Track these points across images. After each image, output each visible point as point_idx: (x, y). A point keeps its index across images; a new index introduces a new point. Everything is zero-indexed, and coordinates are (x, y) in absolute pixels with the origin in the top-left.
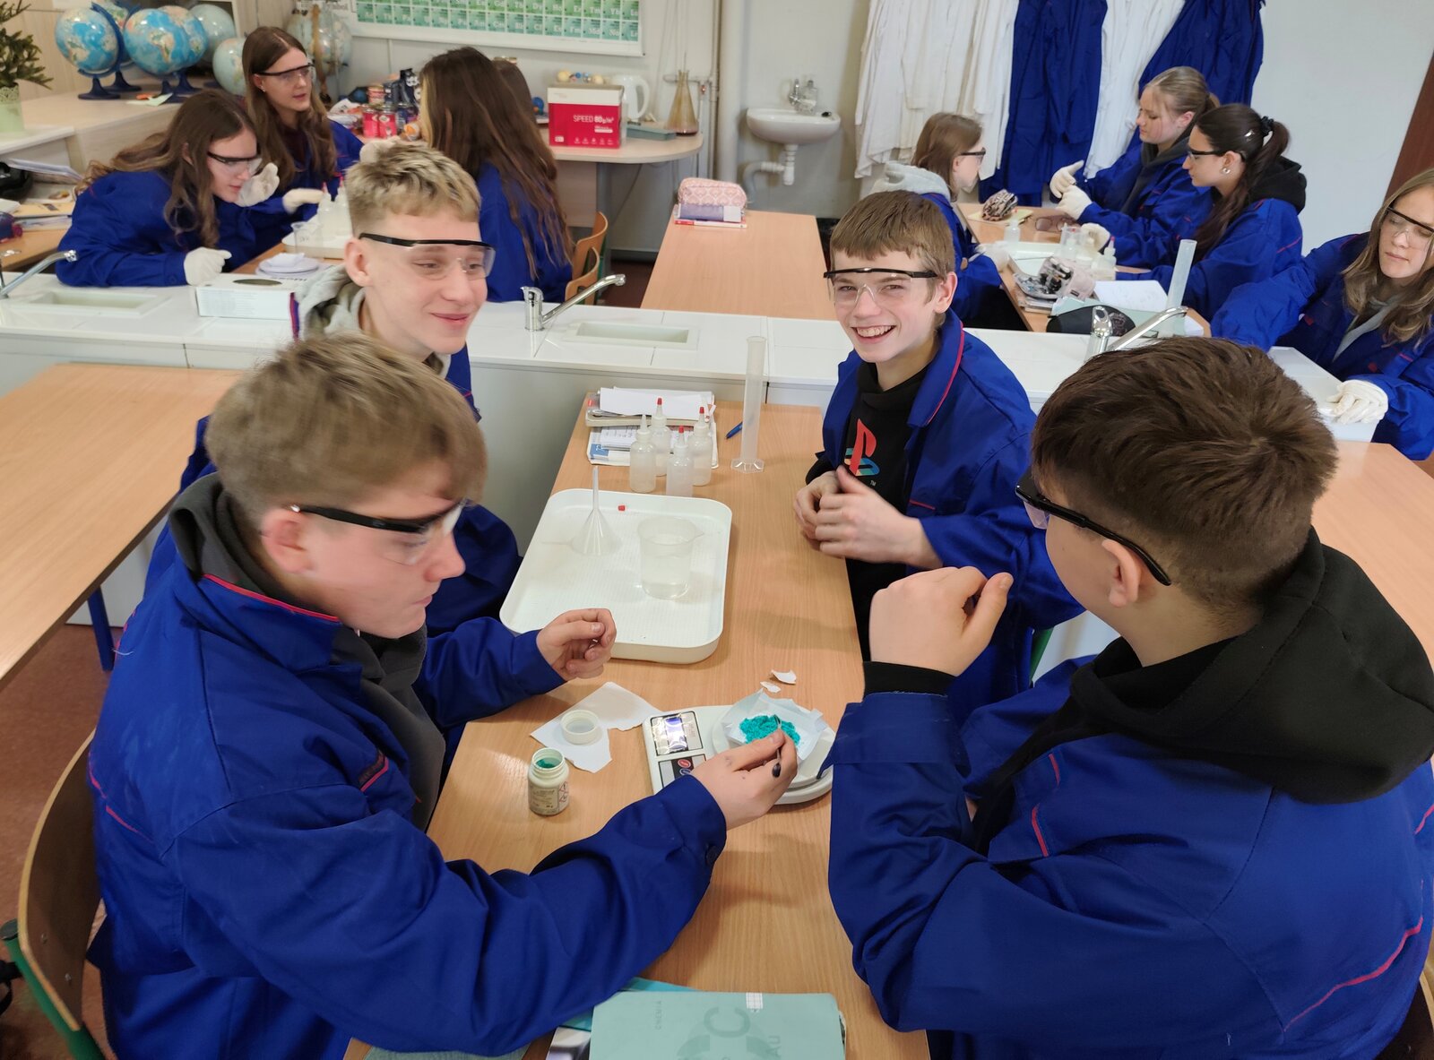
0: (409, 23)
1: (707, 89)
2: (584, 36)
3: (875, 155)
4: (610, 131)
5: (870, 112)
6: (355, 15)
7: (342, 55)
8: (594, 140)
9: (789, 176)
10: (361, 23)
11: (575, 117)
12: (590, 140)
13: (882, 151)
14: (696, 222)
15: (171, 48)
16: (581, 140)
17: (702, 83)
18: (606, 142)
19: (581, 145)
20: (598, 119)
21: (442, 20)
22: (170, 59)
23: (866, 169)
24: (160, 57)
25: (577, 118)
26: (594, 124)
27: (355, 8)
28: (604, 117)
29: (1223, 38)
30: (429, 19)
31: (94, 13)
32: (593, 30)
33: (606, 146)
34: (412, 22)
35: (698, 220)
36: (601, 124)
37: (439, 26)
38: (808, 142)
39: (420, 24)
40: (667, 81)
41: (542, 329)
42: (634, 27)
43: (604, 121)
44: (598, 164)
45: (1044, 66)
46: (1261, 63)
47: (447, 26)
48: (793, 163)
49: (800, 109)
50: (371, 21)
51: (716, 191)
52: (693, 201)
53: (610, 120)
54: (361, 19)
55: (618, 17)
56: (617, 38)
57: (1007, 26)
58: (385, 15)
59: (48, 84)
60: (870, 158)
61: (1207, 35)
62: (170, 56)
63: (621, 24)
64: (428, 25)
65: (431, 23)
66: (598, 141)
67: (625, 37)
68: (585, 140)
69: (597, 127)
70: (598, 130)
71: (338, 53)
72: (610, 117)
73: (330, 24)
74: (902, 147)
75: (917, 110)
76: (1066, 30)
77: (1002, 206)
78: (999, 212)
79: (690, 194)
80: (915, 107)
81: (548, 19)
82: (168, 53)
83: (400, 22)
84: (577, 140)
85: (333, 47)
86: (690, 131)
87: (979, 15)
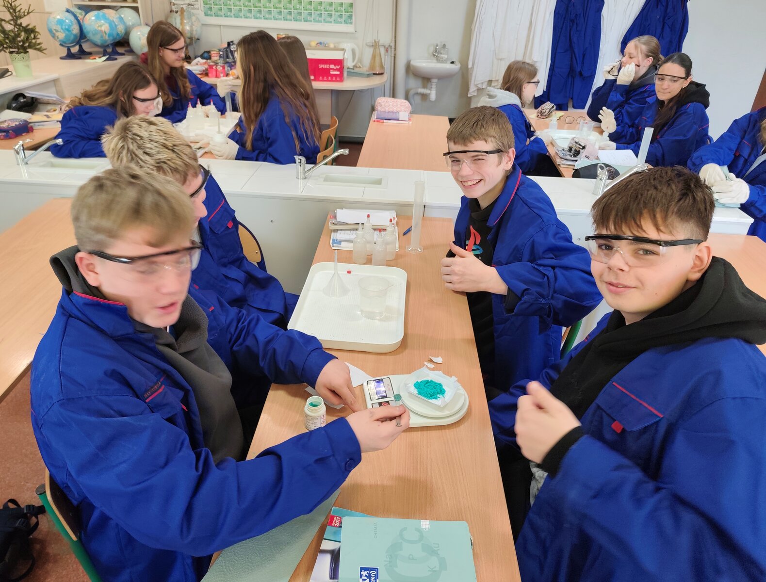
0: (232, 17)
1: (389, 49)
2: (324, 22)
3: (479, 84)
4: (338, 73)
5: (476, 61)
6: (203, 12)
7: (196, 34)
8: (330, 78)
9: (433, 96)
10: (207, 17)
11: (319, 65)
12: (327, 78)
13: (482, 82)
14: (385, 121)
15: (108, 31)
16: (323, 78)
17: (386, 47)
18: (336, 78)
19: (323, 80)
20: (332, 66)
21: (248, 15)
22: (107, 37)
23: (474, 91)
24: (102, 37)
25: (321, 66)
26: (330, 69)
27: (203, 9)
28: (335, 65)
29: (666, 18)
30: (241, 14)
31: (67, 13)
32: (328, 19)
33: (336, 81)
34: (233, 16)
35: (385, 119)
36: (333, 69)
37: (247, 18)
38: (444, 78)
39: (237, 17)
40: (368, 46)
41: (305, 178)
42: (350, 17)
43: (335, 68)
44: (332, 91)
45: (570, 36)
46: (687, 32)
47: (251, 18)
48: (435, 89)
49: (438, 60)
50: (212, 16)
51: (395, 104)
52: (383, 110)
53: (338, 67)
54: (206, 15)
55: (342, 12)
56: (341, 23)
57: (550, 13)
58: (219, 12)
59: (44, 51)
60: (476, 86)
61: (658, 17)
62: (107, 36)
63: (343, 15)
64: (241, 17)
65: (243, 16)
66: (332, 78)
67: (346, 22)
68: (325, 78)
69: (331, 71)
70: (332, 72)
71: (194, 33)
72: (338, 66)
73: (190, 18)
74: (493, 80)
75: (501, 59)
76: (582, 15)
77: (547, 111)
78: (546, 114)
79: (381, 106)
80: (500, 58)
81: (305, 13)
82: (106, 34)
83: (226, 16)
84: (321, 78)
85: (192, 31)
86: (380, 72)
87: (535, 8)
